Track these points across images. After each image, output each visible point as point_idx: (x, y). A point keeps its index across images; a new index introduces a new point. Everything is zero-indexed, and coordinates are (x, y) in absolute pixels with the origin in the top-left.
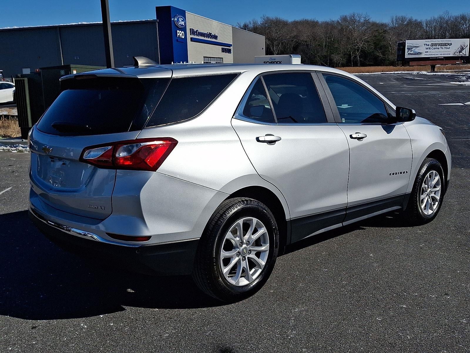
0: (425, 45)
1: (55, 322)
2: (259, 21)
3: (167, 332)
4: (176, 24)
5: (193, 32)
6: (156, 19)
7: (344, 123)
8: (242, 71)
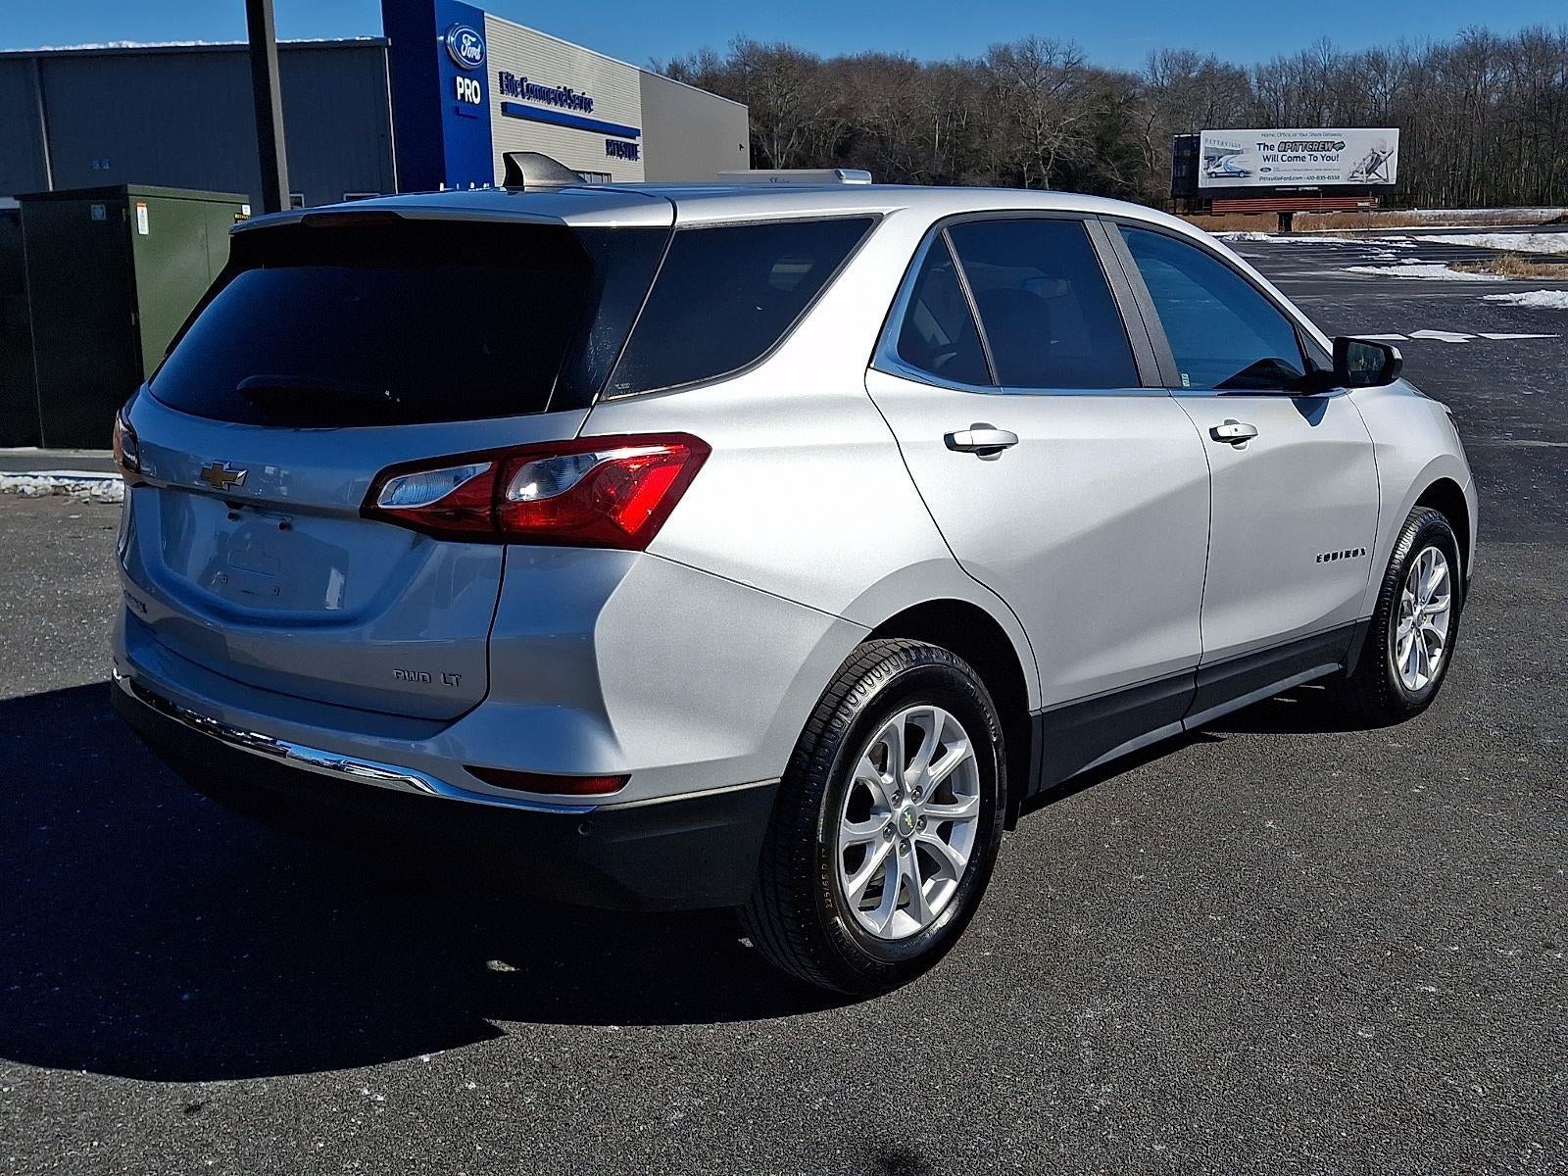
0: (1262, 147)
1: (263, 1086)
2: (724, 55)
3: (675, 1104)
4: (454, 57)
5: (508, 83)
6: (383, 36)
7: (1186, 389)
8: (884, 210)
